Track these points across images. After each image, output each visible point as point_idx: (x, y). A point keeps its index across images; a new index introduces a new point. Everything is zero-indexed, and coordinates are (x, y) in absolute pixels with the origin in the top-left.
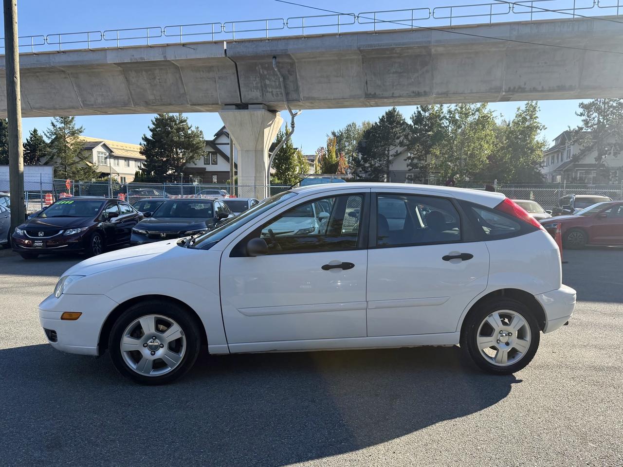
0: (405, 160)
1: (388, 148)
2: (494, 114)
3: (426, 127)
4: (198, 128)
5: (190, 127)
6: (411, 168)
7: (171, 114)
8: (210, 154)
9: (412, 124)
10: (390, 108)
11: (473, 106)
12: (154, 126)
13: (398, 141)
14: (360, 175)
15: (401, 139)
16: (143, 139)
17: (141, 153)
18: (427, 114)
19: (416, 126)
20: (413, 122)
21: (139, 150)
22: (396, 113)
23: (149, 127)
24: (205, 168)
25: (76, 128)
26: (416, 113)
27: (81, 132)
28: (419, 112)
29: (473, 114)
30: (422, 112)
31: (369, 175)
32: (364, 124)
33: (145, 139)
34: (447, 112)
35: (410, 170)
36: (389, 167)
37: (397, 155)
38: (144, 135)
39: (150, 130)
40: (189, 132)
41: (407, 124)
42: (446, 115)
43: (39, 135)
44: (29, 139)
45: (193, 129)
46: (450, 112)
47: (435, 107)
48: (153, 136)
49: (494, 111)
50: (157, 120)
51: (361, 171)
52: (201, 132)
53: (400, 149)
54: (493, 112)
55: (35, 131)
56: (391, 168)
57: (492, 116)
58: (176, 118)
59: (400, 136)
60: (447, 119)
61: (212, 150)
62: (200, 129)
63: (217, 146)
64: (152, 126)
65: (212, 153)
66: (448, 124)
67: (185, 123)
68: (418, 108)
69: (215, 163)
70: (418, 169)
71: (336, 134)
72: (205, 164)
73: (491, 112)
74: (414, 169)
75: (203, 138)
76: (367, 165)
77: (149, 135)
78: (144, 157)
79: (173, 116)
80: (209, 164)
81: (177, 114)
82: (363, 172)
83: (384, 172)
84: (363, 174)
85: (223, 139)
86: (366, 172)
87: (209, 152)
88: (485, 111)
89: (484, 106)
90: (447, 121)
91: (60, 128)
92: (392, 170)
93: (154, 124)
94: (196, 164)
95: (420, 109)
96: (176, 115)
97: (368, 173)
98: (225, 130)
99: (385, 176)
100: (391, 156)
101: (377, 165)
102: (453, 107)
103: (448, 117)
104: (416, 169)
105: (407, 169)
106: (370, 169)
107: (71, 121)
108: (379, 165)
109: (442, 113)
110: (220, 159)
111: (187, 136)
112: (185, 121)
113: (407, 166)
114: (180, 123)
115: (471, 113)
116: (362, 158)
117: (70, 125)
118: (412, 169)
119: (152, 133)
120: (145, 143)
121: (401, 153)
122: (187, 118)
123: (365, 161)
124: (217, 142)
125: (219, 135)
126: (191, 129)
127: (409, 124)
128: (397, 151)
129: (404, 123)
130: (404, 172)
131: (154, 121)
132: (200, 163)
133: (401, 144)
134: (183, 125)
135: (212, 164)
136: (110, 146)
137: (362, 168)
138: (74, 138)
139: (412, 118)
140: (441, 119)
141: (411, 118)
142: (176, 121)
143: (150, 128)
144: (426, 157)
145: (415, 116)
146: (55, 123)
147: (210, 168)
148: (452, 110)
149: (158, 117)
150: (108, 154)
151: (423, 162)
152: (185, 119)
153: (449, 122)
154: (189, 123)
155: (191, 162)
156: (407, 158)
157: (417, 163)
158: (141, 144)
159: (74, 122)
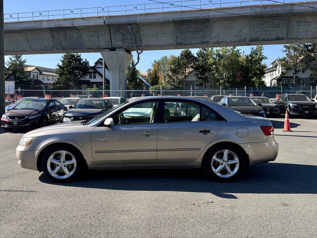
1: (185, 69)
2: (240, 51)
3: (205, 58)
4: (86, 60)
5: (82, 59)
7: (72, 53)
8: (92, 73)
9: (197, 57)
10: (186, 49)
11: (228, 48)
12: (63, 59)
13: (190, 65)
15: (192, 64)
16: (57, 66)
17: (56, 73)
18: (205, 52)
22: (189, 51)
24: (90, 80)
26: (199, 51)
27: (25, 62)
28: (201, 51)
29: (229, 52)
32: (171, 56)
33: (59, 66)
35: (197, 80)
37: (190, 73)
38: (58, 64)
39: (62, 61)
40: (82, 62)
41: (195, 57)
42: (215, 52)
45: (84, 60)
47: (209, 48)
48: (64, 63)
50: (65, 56)
52: (88, 62)
53: (191, 70)
58: (75, 55)
60: (215, 54)
61: (94, 71)
63: (96, 69)
64: (62, 59)
65: (94, 72)
66: (216, 57)
67: (79, 58)
69: (95, 77)
70: (201, 80)
71: (156, 62)
72: (89, 78)
73: (238, 51)
74: (199, 80)
75: (89, 65)
76: (174, 78)
77: (61, 64)
78: (58, 75)
81: (76, 53)
82: (172, 82)
83: (183, 82)
85: (99, 65)
86: (174, 82)
88: (235, 50)
89: (235, 47)
91: (14, 60)
92: (187, 80)
93: (63, 58)
94: (85, 78)
95: (201, 49)
98: (100, 61)
100: (187, 73)
101: (179, 78)
102: (219, 48)
105: (195, 80)
106: (176, 80)
107: (20, 57)
108: (181, 78)
109: (213, 51)
110: (97, 76)
111: (80, 64)
113: (195, 78)
114: (77, 58)
117: (19, 59)
120: (59, 68)
121: (192, 72)
123: (173, 75)
124: (96, 67)
125: (96, 63)
129: (193, 56)
130: (194, 82)
131: (63, 56)
132: (87, 78)
133: (192, 67)
135: (93, 78)
136: (40, 69)
137: (172, 80)
138: (21, 66)
140: (213, 54)
144: (205, 74)
145: (199, 53)
146: (12, 58)
147: (92, 80)
148: (218, 50)
150: (39, 73)
151: (203, 76)
152: (80, 55)
153: (217, 56)
154: (82, 57)
155: (83, 77)
156: (195, 74)
157: (200, 77)
158: (56, 68)
159: (21, 57)
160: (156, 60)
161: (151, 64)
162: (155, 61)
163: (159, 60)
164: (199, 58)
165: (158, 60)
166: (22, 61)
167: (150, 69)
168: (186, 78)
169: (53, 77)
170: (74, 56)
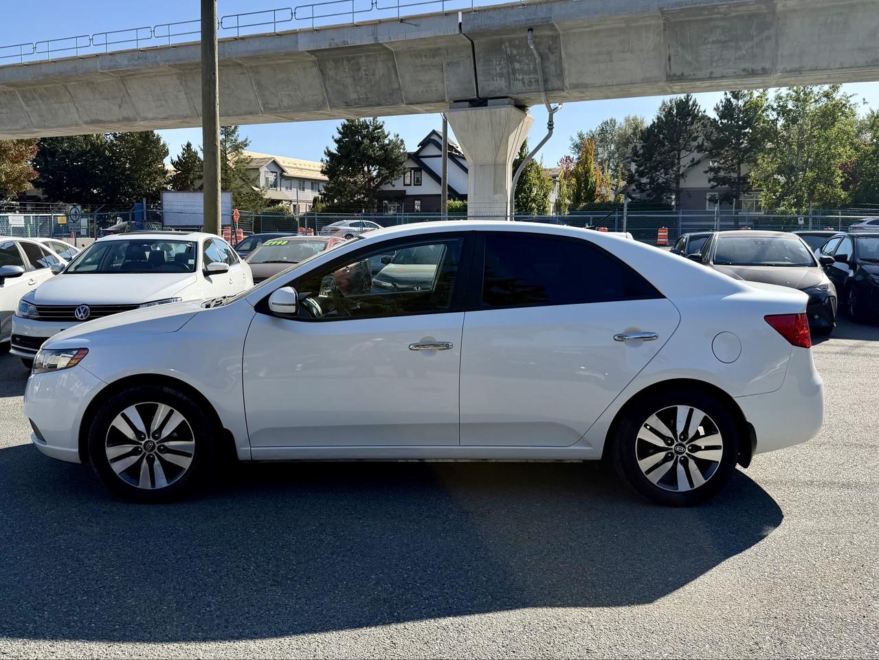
0: (706, 172)
1: (679, 155)
2: (852, 101)
3: (740, 123)
4: (398, 136)
5: (387, 135)
6: (715, 184)
7: (362, 119)
8: (413, 171)
9: (717, 118)
10: (683, 96)
11: (816, 89)
12: (340, 136)
13: (696, 144)
14: (633, 196)
15: (700, 140)
16: (325, 153)
17: (323, 172)
18: (741, 103)
19: (723, 121)
20: (718, 114)
21: (321, 169)
22: (691, 103)
23: (333, 138)
24: (405, 191)
25: (240, 140)
26: (724, 101)
27: (246, 145)
28: (728, 100)
29: (816, 101)
30: (732, 100)
31: (648, 195)
32: (627, 120)
33: (329, 154)
34: (774, 99)
35: (713, 187)
36: (679, 183)
37: (695, 164)
38: (327, 148)
39: (336, 141)
40: (387, 142)
41: (709, 118)
42: (772, 103)
43: (193, 150)
44: (180, 155)
45: (391, 137)
46: (779, 98)
47: (754, 92)
48: (339, 149)
49: (853, 95)
50: (344, 126)
51: (634, 190)
52: (402, 141)
53: (697, 156)
54: (851, 96)
55: (189, 145)
56: (684, 184)
57: (849, 104)
58: (369, 123)
59: (698, 137)
60: (774, 110)
61: (417, 166)
62: (400, 137)
63: (422, 159)
64: (338, 136)
65: (415, 169)
66: (776, 117)
67: (380, 130)
68: (726, 94)
69: (418, 182)
70: (727, 186)
71: (585, 136)
72: (405, 185)
73: (847, 98)
74: (719, 186)
75: (404, 149)
76: (644, 180)
77: (334, 148)
78: (326, 178)
79: (365, 120)
80: (410, 185)
81: (371, 119)
82: (638, 191)
83: (671, 191)
84: (637, 193)
85: (431, 150)
86: (643, 191)
87: (412, 169)
88: (837, 96)
89: (835, 88)
90: (775, 113)
92: (684, 187)
93: (340, 133)
94: (394, 186)
95: (729, 96)
96: (369, 120)
97: (644, 194)
98: (434, 137)
99: (674, 197)
100: (684, 166)
101: (660, 181)
102: (784, 91)
103: (775, 107)
104: (723, 186)
105: (709, 185)
106: (648, 187)
107: (234, 132)
108: (664, 180)
109: (767, 99)
110: (425, 177)
111: (383, 147)
112: (381, 126)
113: (709, 182)
114: (374, 130)
115: (813, 100)
116: (637, 171)
117: (232, 136)
118: (717, 185)
119: (337, 145)
120: (328, 159)
121: (699, 162)
122: (383, 122)
123: (642, 174)
124: (422, 154)
125: (424, 144)
126: (388, 137)
127: (712, 117)
128: (693, 159)
129: (704, 117)
130: (704, 191)
131: (340, 129)
132: (398, 185)
133: (700, 148)
134: (378, 132)
135: (414, 185)
136: (281, 164)
137: (636, 186)
138: (237, 155)
139: (717, 109)
140: (766, 110)
141: (715, 109)
142: (369, 128)
143: (335, 138)
144: (739, 168)
145: (722, 106)
147: (412, 191)
148: (781, 95)
149: (346, 123)
150: (278, 174)
151: (734, 175)
152: (381, 124)
153: (778, 114)
154: (386, 129)
155: (388, 183)
156: (707, 169)
157: (725, 177)
158: (322, 161)
159: (237, 133)
160: (584, 132)
161: (570, 144)
162: (580, 136)
163: (594, 130)
164: (721, 123)
165: (591, 132)
166: (238, 142)
167: (569, 157)
168: (682, 181)
169: (312, 184)
170: (367, 127)
